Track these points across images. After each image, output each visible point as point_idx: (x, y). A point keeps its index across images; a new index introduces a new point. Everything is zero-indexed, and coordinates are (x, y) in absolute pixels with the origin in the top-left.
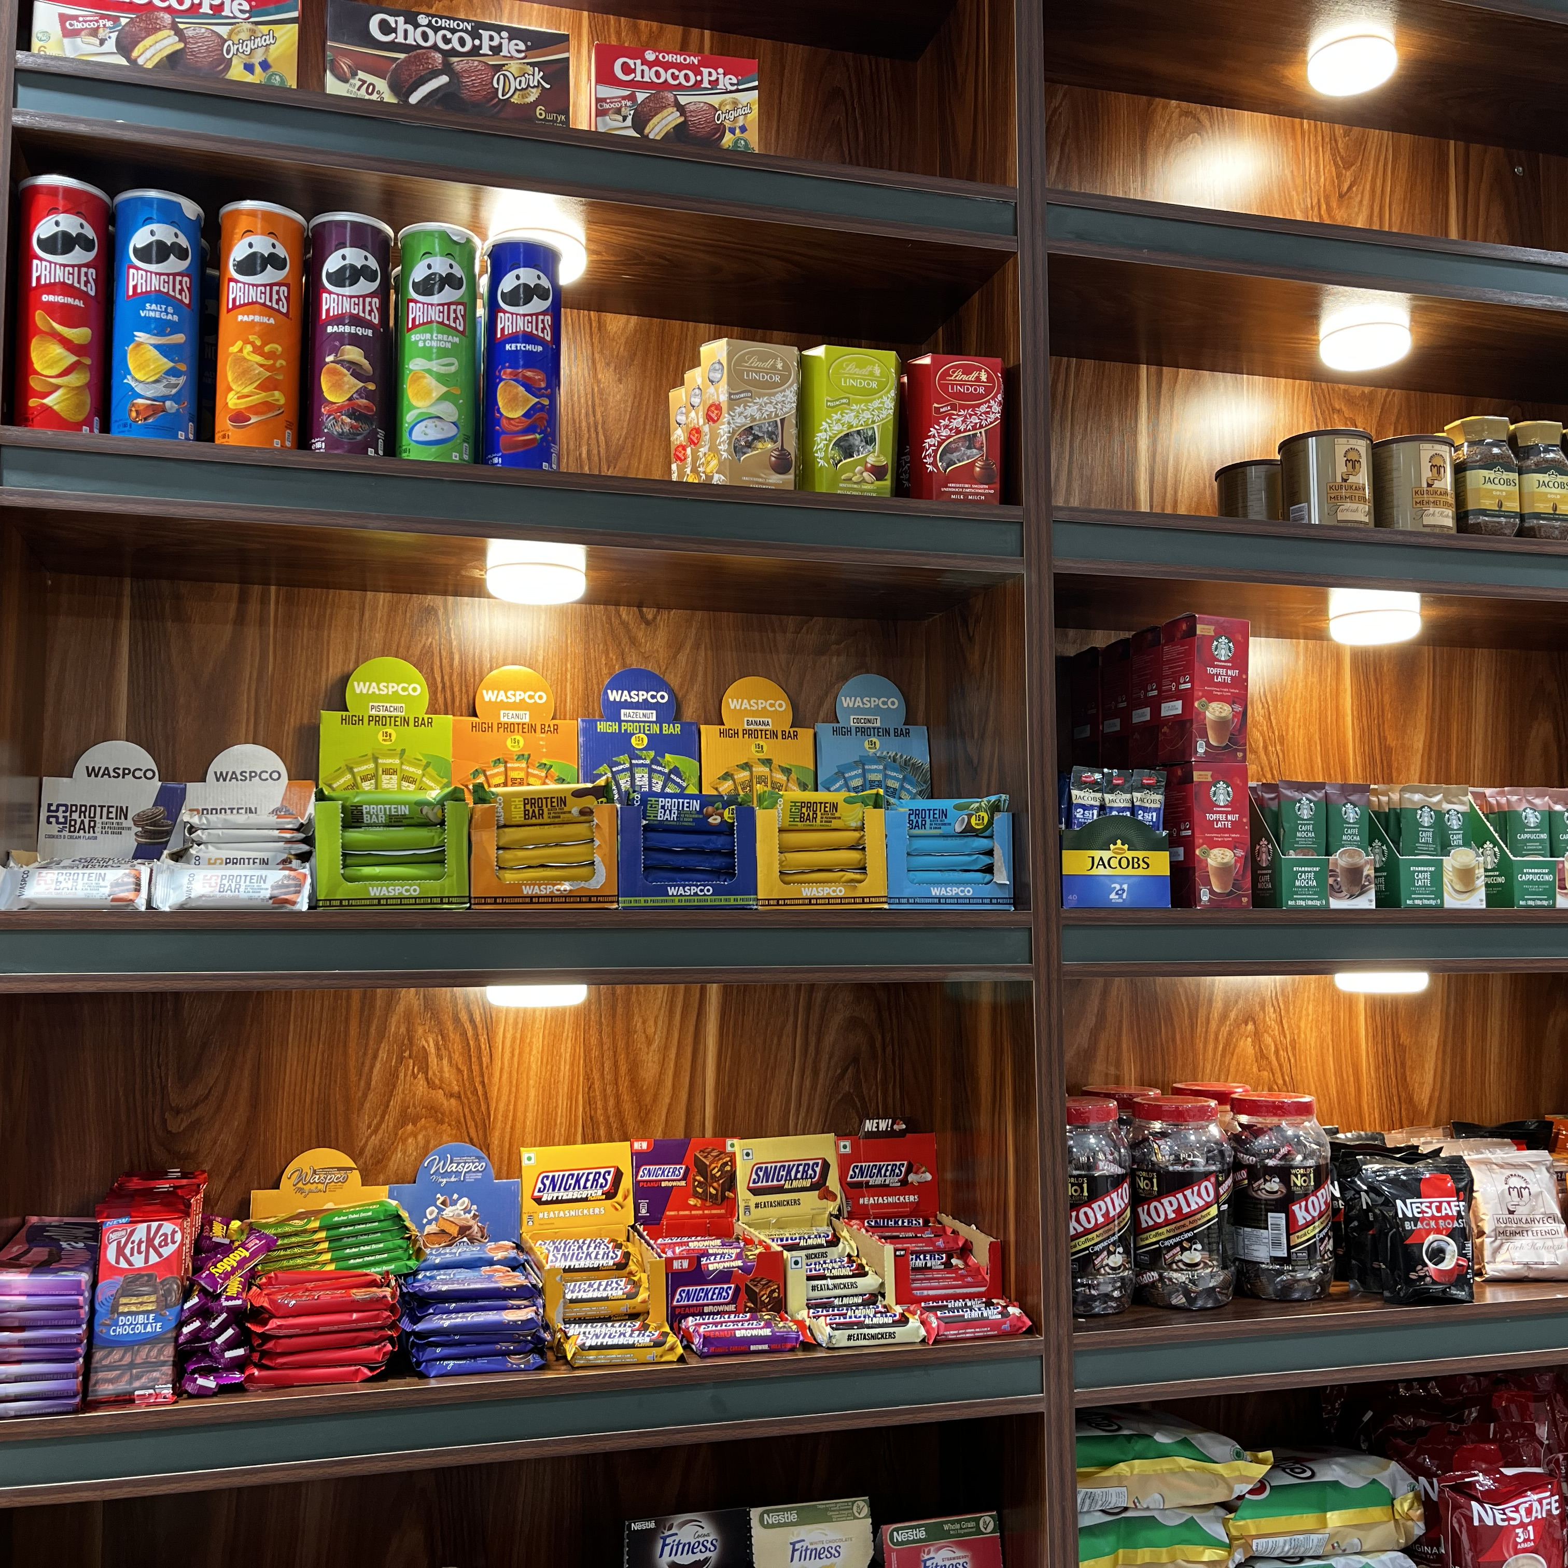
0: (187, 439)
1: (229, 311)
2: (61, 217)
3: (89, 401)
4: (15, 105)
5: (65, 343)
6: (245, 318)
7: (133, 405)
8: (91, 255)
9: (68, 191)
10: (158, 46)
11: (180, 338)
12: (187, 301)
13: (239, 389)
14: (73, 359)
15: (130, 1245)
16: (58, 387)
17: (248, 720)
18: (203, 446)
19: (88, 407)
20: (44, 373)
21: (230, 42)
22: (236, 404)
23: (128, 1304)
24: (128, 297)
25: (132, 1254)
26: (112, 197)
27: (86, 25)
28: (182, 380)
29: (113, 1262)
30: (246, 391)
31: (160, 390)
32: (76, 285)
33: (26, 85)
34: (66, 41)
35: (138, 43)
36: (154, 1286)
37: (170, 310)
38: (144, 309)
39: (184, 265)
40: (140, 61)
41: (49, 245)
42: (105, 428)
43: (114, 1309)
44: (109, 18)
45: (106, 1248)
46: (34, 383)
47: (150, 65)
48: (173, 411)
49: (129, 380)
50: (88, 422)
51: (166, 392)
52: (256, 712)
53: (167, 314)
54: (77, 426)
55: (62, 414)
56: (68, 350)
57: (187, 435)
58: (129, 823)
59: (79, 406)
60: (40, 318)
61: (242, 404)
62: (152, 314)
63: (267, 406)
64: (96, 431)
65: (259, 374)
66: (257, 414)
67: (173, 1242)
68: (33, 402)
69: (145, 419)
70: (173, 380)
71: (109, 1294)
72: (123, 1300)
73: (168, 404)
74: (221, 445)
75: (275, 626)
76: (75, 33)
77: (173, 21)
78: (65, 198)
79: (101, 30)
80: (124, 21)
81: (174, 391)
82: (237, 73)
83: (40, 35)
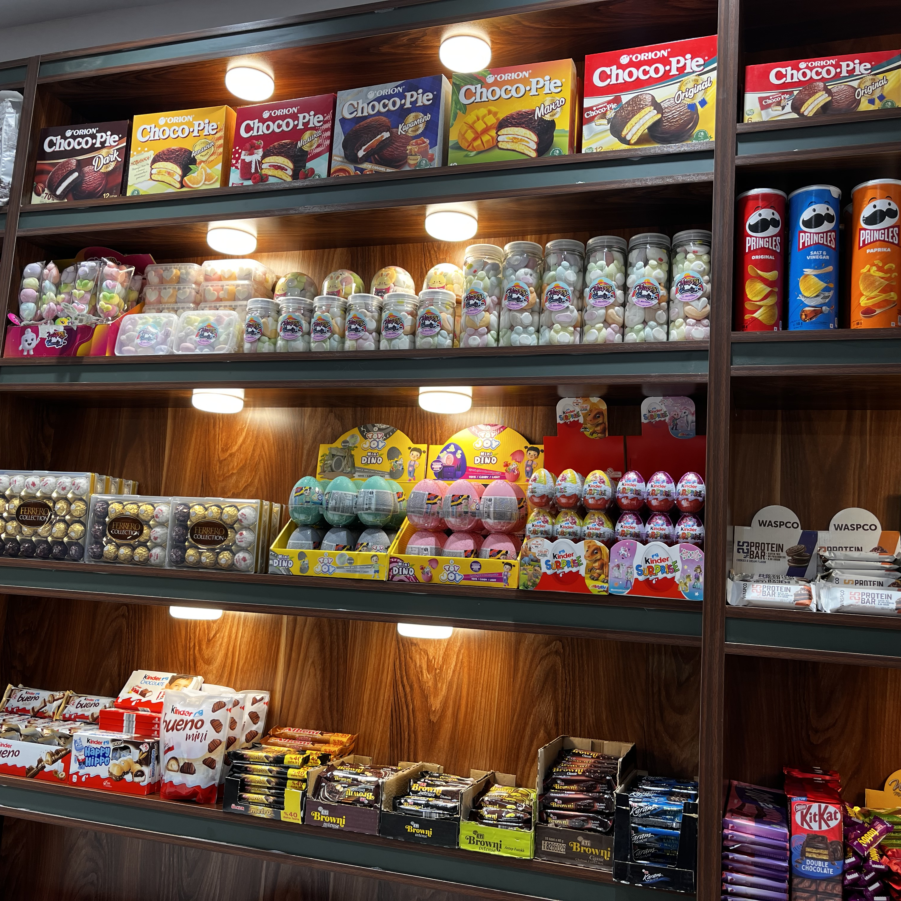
0: (834, 328)
1: (860, 248)
2: (761, 211)
3: (777, 313)
4: (737, 155)
5: (764, 280)
6: (872, 251)
7: (803, 311)
8: (777, 230)
9: (764, 196)
10: (816, 102)
11: (830, 268)
12: (833, 246)
13: (868, 294)
14: (769, 289)
15: (809, 816)
16: (760, 307)
17: (854, 492)
18: (843, 331)
19: (776, 316)
20: (754, 299)
21: (859, 90)
22: (866, 303)
23: (811, 852)
24: (799, 249)
25: (811, 822)
26: (788, 194)
27: (774, 100)
28: (831, 293)
29: (799, 823)
30: (873, 294)
31: (819, 301)
32: (770, 247)
33: (742, 141)
34: (763, 112)
35: (804, 103)
36: (826, 844)
37: (825, 253)
38: (809, 255)
39: (831, 226)
40: (805, 114)
41: (755, 228)
42: (785, 327)
43: (803, 853)
44: (787, 93)
45: (795, 814)
46: (748, 306)
47: (811, 114)
48: (827, 312)
49: (800, 298)
50: (776, 324)
51: (822, 301)
52: (859, 487)
53: (823, 255)
54: (771, 327)
55: (763, 322)
56: (766, 285)
57: (834, 325)
58: (784, 554)
59: (772, 316)
60: (751, 269)
61: (870, 303)
62: (814, 257)
63: (886, 302)
64: (780, 329)
65: (881, 283)
66: (879, 307)
67: (836, 819)
68: (747, 317)
69: (811, 319)
70: (827, 294)
71: (799, 843)
72: (808, 849)
73: (824, 308)
74: (854, 329)
75: (870, 435)
76: (768, 106)
77: (825, 85)
78: (762, 200)
79: (782, 101)
80: (795, 93)
81: (827, 300)
82: (864, 106)
83: (748, 112)
